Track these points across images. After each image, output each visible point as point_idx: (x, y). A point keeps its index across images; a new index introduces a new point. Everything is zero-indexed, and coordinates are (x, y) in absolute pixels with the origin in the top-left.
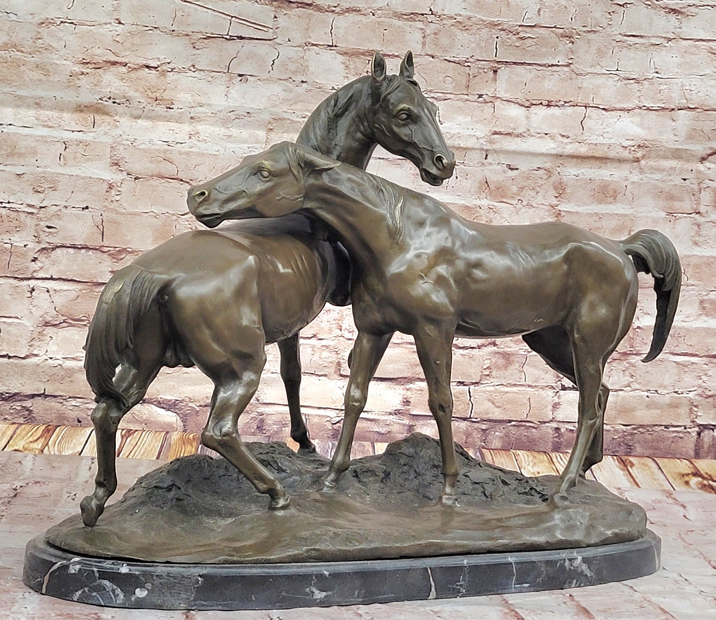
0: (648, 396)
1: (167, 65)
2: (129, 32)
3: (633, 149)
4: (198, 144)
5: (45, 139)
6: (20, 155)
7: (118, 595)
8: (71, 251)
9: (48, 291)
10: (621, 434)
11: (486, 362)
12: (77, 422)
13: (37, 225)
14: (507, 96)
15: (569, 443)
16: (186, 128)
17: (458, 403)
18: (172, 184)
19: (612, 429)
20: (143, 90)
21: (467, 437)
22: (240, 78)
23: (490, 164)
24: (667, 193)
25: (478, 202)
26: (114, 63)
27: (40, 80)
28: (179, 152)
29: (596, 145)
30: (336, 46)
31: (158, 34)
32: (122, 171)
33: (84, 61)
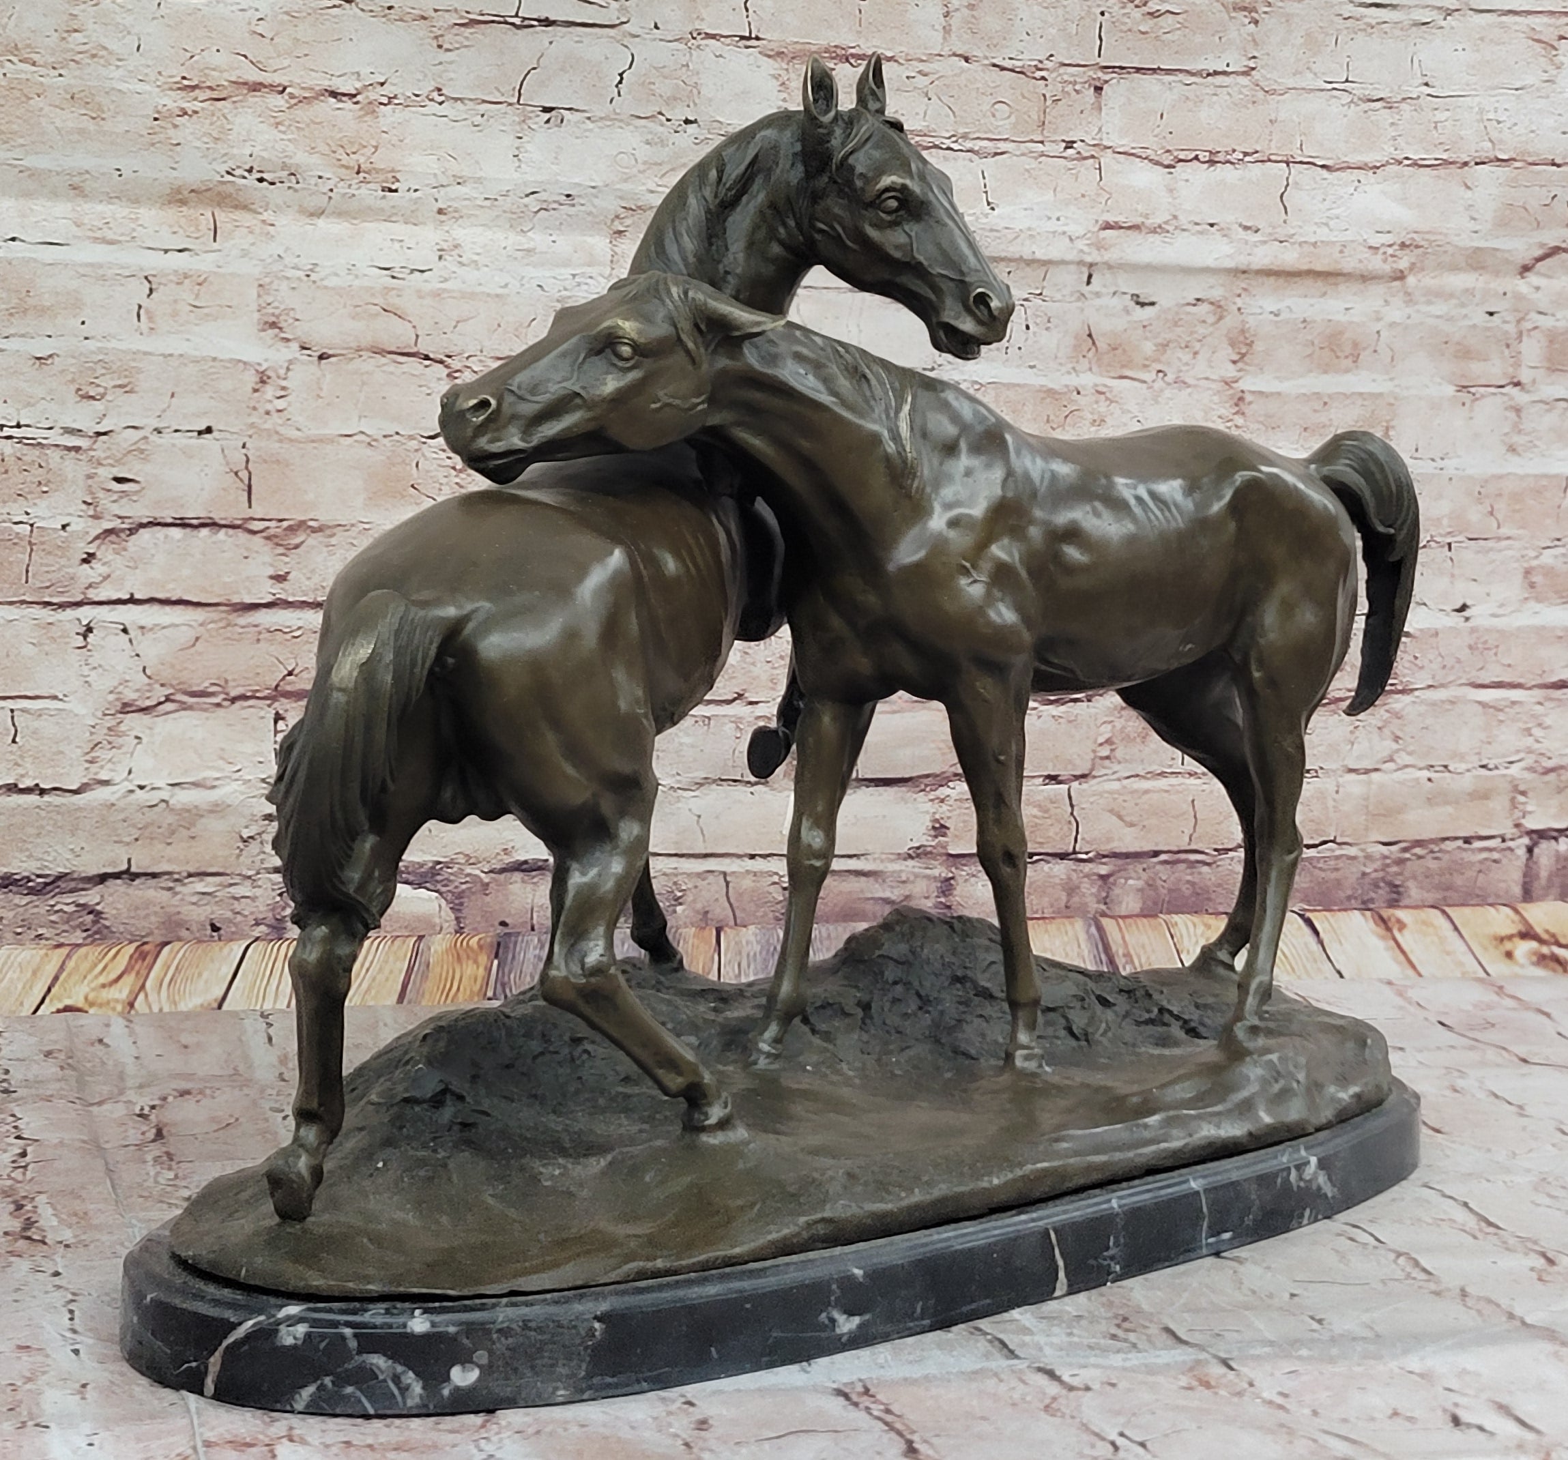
0: (1429, 780)
1: (379, 88)
2: (287, 13)
3: (1390, 251)
4: (461, 271)
5: (101, 272)
6: (42, 311)
8: (176, 533)
9: (125, 631)
10: (1379, 863)
11: (1103, 729)
12: (209, 931)
13: (89, 477)
14: (1124, 143)
16: (428, 236)
17: (1049, 822)
18: (405, 368)
19: (1361, 854)
20: (326, 150)
21: (1068, 895)
22: (547, 116)
23: (1098, 295)
24: (1458, 343)
25: (1073, 380)
26: (256, 87)
27: (81, 131)
28: (419, 291)
29: (1315, 244)
30: (757, 38)
31: (355, 16)
32: (288, 340)
33: (186, 82)
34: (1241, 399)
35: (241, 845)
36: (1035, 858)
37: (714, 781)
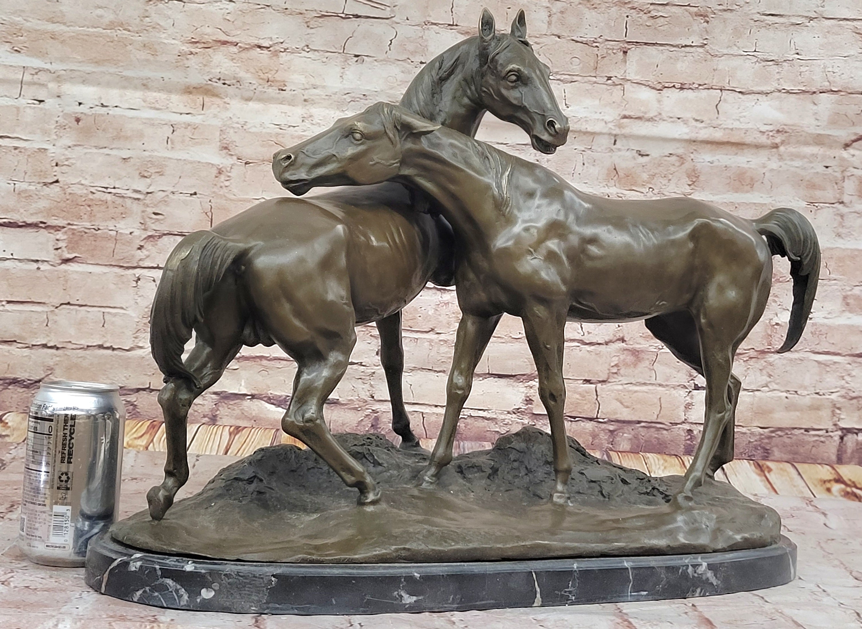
0: (787, 397)
1: (280, 45)
2: (241, 11)
3: (771, 134)
4: (312, 127)
5: (152, 122)
6: (127, 138)
7: (182, 595)
8: (179, 238)
9: (154, 281)
10: (758, 437)
11: (613, 359)
13: (143, 212)
14: (637, 78)
16: (299, 111)
17: (585, 402)
19: (748, 432)
20: (254, 71)
21: (593, 438)
22: (356, 59)
23: (619, 150)
24: (808, 181)
25: (606, 190)
26: (225, 43)
27: (147, 60)
28: (292, 135)
29: (732, 129)
31: (271, 13)
32: (232, 155)
33: (193, 40)
36: (577, 419)
37: (419, 369)
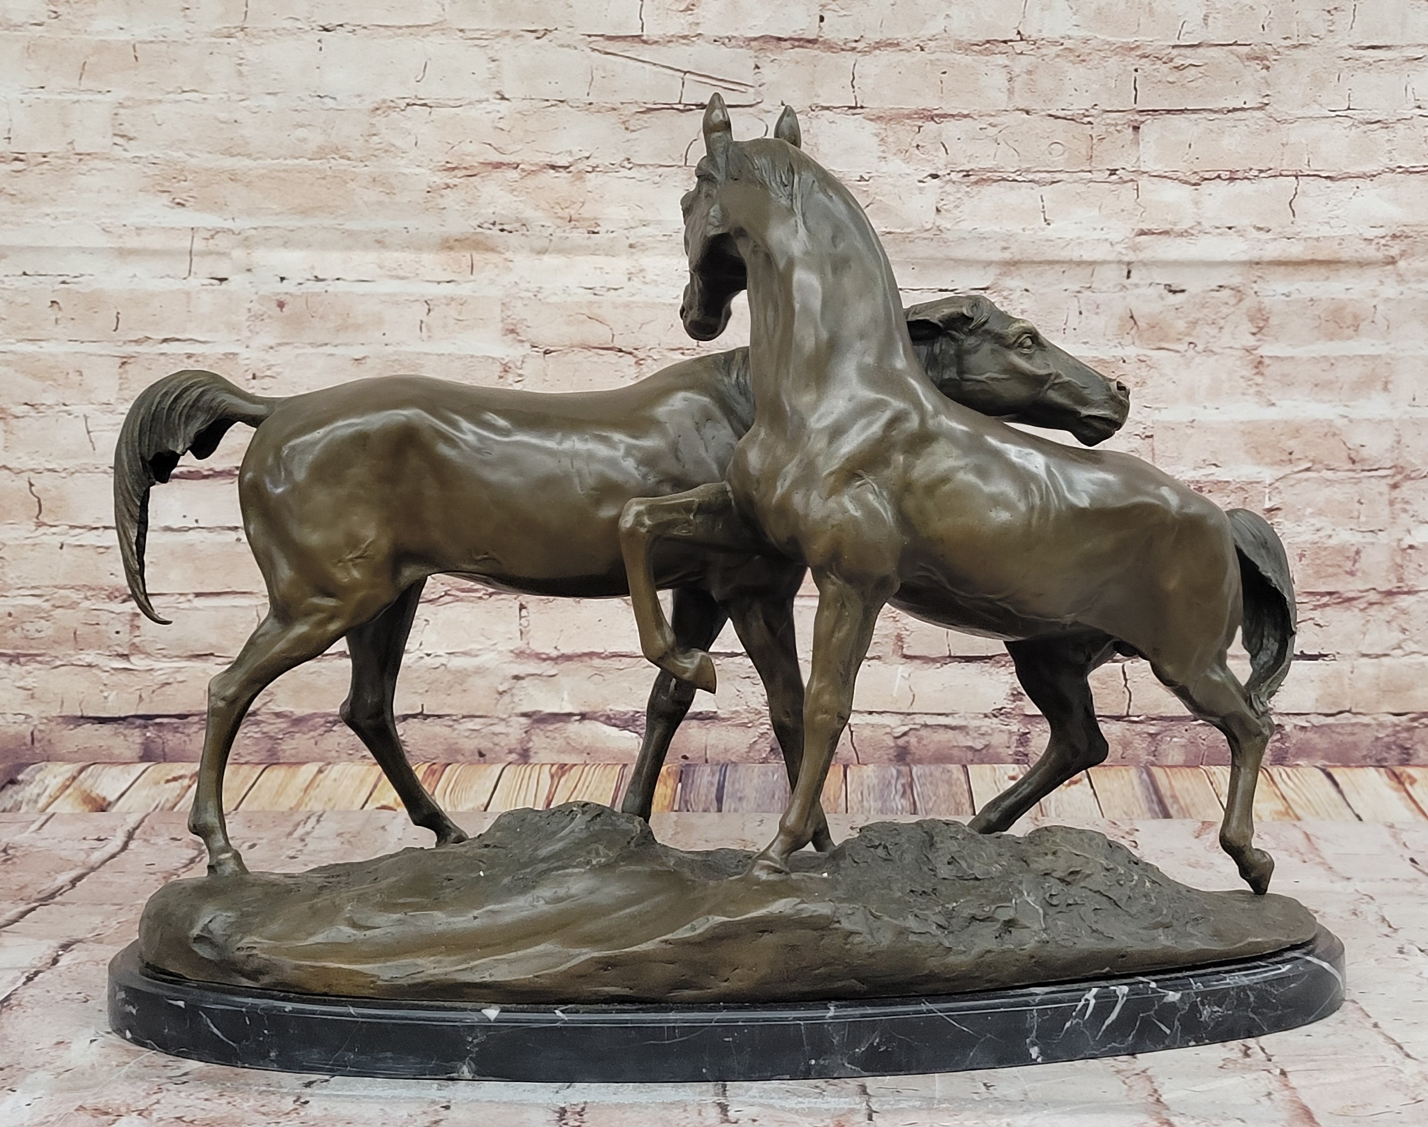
1: (585, 161)
2: (519, 113)
3: (1383, 241)
4: (645, 288)
5: (395, 299)
6: (357, 327)
10: (1391, 730)
12: (477, 757)
14: (1159, 169)
15: (1299, 749)
16: (622, 263)
17: (1106, 691)
18: (605, 358)
19: (1373, 722)
20: (547, 206)
21: (1124, 748)
23: (1136, 286)
25: (1120, 352)
26: (498, 166)
27: (380, 203)
28: (613, 303)
29: (1318, 239)
31: (566, 111)
32: (522, 341)
33: (449, 165)
34: (1260, 363)
35: (497, 696)
